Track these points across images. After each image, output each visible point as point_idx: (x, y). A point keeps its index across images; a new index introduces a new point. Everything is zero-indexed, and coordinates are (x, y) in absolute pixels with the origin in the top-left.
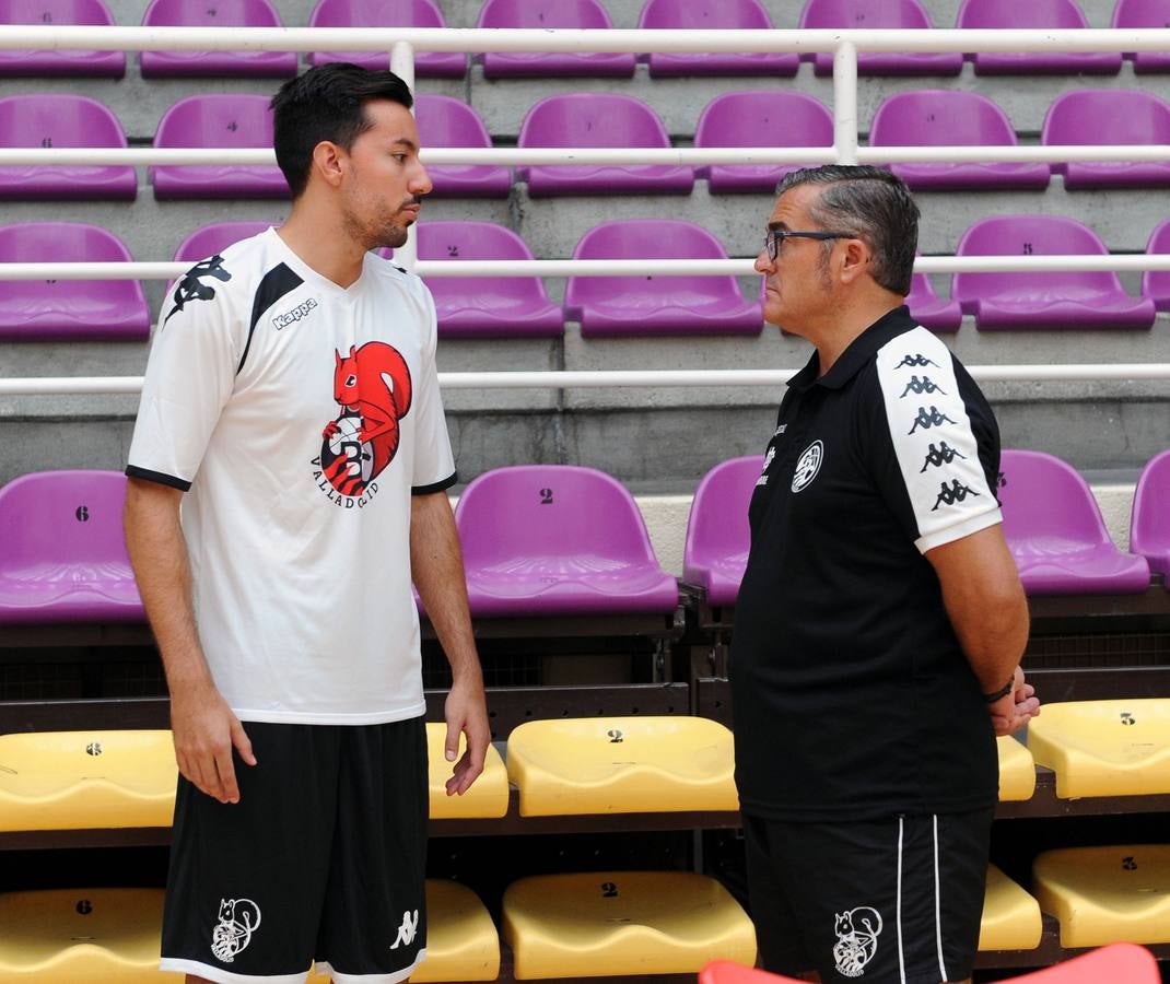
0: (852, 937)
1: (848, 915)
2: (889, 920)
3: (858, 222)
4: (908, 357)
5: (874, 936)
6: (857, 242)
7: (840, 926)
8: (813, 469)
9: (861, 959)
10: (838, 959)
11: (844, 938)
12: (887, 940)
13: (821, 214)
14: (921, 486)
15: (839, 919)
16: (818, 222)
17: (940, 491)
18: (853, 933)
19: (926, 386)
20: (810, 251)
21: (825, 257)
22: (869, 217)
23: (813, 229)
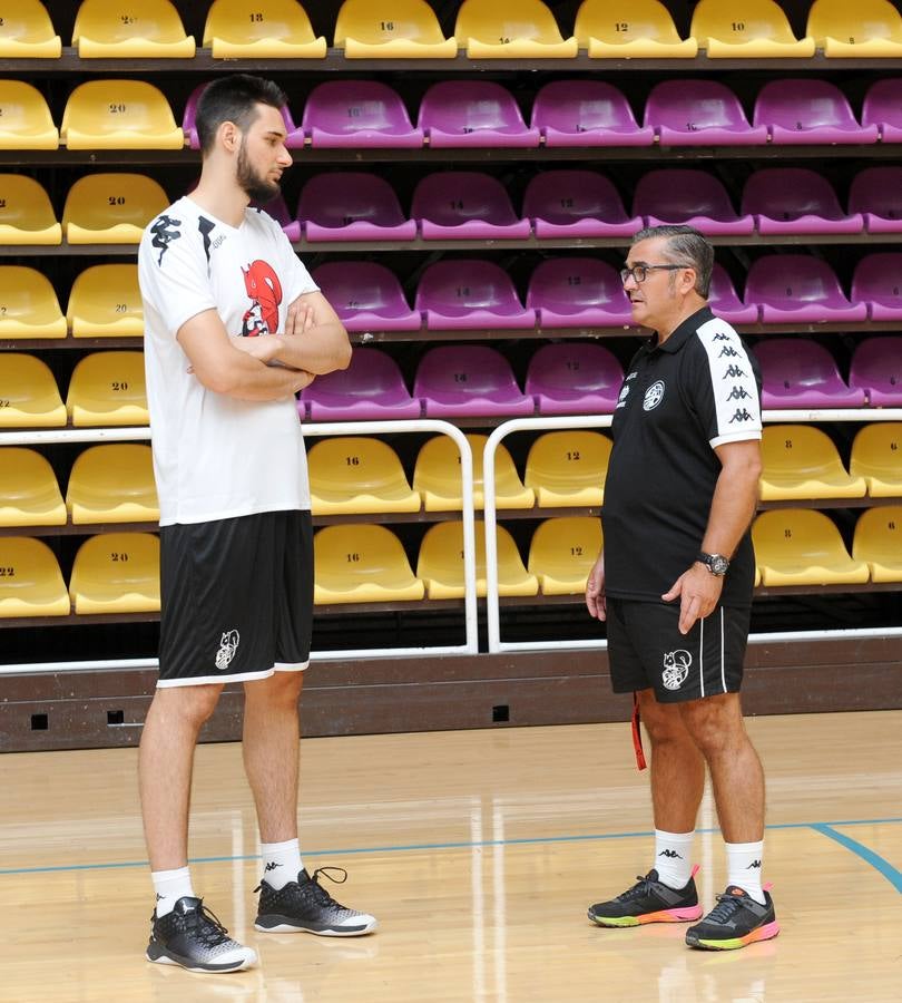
0: (674, 667)
1: (672, 654)
2: (696, 658)
3: (690, 259)
4: (718, 335)
5: (686, 667)
6: (689, 270)
7: (667, 661)
8: (659, 397)
9: (678, 680)
10: (665, 679)
11: (669, 668)
12: (694, 669)
13: (669, 254)
14: (724, 409)
15: (666, 656)
16: (668, 259)
17: (735, 413)
18: (674, 665)
19: (731, 352)
20: (663, 276)
21: (672, 280)
22: (695, 257)
23: (664, 264)
